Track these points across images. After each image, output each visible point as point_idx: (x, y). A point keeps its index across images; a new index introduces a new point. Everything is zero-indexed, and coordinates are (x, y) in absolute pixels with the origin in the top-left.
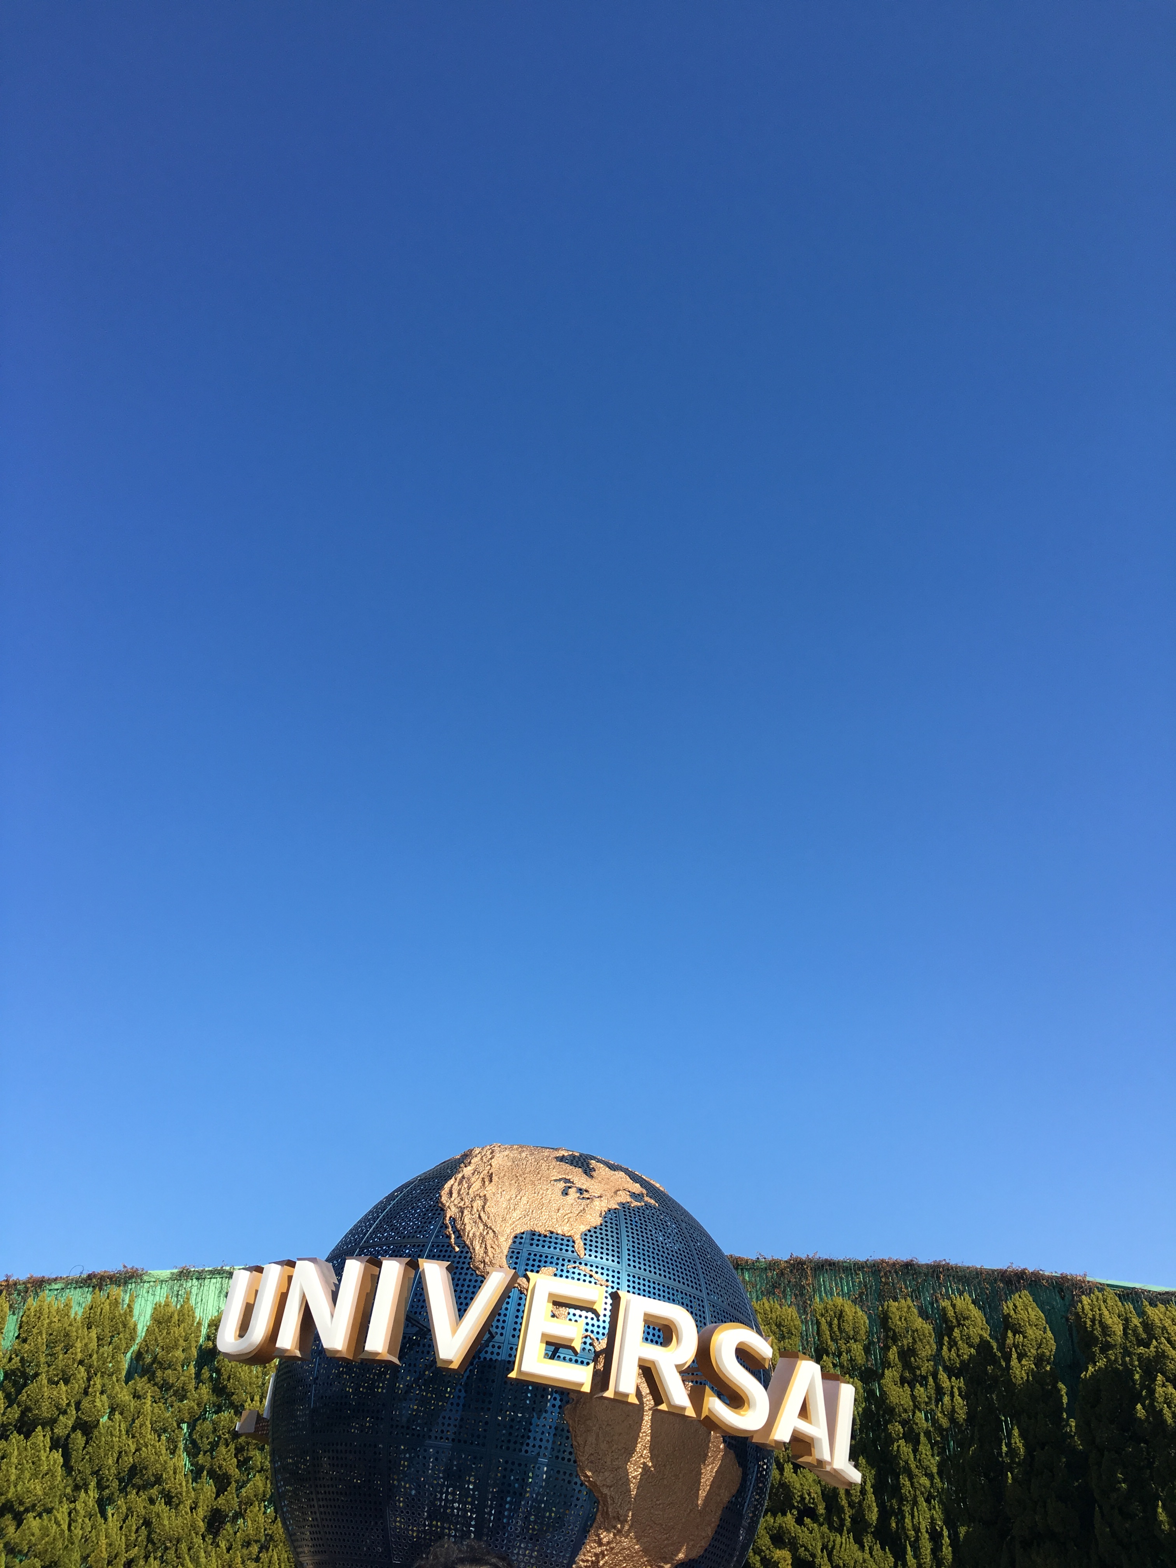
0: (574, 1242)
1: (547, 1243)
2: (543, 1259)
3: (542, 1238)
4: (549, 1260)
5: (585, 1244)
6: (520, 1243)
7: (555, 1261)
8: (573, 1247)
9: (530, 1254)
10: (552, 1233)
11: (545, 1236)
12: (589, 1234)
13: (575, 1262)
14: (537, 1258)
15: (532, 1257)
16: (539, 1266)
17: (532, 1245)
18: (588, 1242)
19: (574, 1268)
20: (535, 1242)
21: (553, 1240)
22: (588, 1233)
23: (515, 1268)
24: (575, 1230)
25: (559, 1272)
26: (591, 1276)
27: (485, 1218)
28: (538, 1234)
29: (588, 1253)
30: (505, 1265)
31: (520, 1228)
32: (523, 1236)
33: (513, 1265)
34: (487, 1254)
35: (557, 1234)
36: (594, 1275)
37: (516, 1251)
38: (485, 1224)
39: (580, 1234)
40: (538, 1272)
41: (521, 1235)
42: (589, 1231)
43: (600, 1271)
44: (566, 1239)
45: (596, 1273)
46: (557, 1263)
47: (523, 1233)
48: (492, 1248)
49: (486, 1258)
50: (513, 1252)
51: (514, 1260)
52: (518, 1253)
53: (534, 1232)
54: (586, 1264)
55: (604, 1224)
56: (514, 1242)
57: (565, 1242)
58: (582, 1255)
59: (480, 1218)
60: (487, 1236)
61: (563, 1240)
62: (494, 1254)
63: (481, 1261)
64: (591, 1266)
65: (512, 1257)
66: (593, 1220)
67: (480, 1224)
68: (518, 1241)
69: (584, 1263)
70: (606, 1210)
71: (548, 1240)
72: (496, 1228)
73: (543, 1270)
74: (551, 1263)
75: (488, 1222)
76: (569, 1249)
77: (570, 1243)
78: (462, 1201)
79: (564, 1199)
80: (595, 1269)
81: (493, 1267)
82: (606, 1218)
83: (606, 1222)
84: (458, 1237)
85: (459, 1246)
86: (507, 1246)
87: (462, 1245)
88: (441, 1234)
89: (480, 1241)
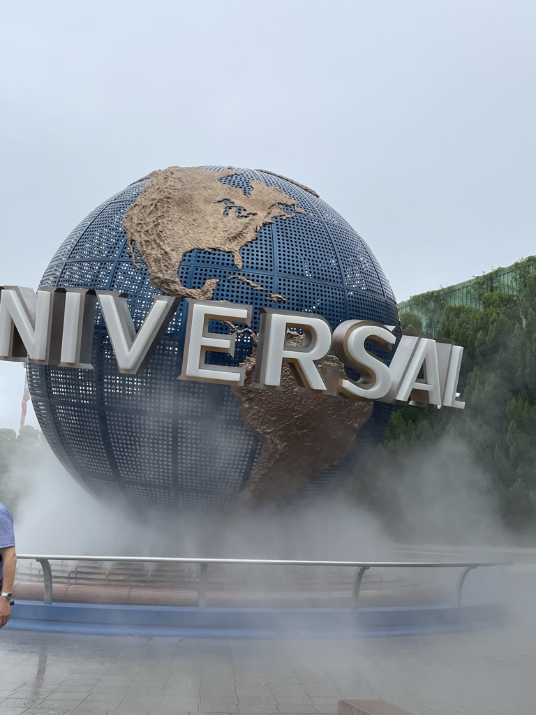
0: (233, 256)
1: (211, 259)
3: (207, 255)
4: (213, 273)
5: (243, 258)
6: (189, 260)
7: (218, 274)
8: (233, 261)
9: (197, 269)
10: (215, 250)
11: (210, 253)
12: (246, 248)
13: (235, 273)
14: (203, 272)
15: (199, 271)
16: (205, 279)
17: (198, 261)
18: (246, 256)
19: (234, 278)
20: (201, 259)
21: (216, 256)
23: (185, 282)
24: (235, 246)
25: (221, 283)
26: (248, 284)
27: (158, 241)
28: (202, 252)
29: (245, 264)
30: (177, 280)
31: (188, 247)
32: (191, 254)
33: (183, 279)
34: (161, 271)
35: (220, 251)
36: (251, 282)
37: (185, 267)
38: (159, 246)
39: (238, 249)
40: (204, 284)
41: (189, 254)
42: (247, 246)
43: (255, 278)
44: (226, 255)
45: (253, 280)
46: (220, 276)
47: (191, 252)
48: (165, 266)
49: (161, 275)
50: (183, 268)
51: (184, 275)
52: (187, 269)
53: (200, 250)
54: (244, 275)
55: (259, 238)
56: (184, 260)
57: (226, 257)
58: (240, 267)
59: (155, 241)
60: (160, 256)
61: (224, 255)
62: (167, 271)
63: (157, 278)
64: (249, 275)
65: (182, 273)
66: (250, 236)
67: (155, 246)
68: (187, 258)
69: (242, 273)
70: (261, 225)
71: (211, 256)
72: (168, 249)
73: (208, 282)
74: (215, 276)
75: (161, 244)
76: (230, 262)
77: (231, 258)
78: (140, 226)
79: (225, 219)
80: (251, 277)
81: (166, 282)
82: (261, 232)
83: (261, 236)
84: (138, 257)
85: (139, 265)
86: (177, 264)
87: (141, 264)
88: (124, 255)
89: (155, 261)
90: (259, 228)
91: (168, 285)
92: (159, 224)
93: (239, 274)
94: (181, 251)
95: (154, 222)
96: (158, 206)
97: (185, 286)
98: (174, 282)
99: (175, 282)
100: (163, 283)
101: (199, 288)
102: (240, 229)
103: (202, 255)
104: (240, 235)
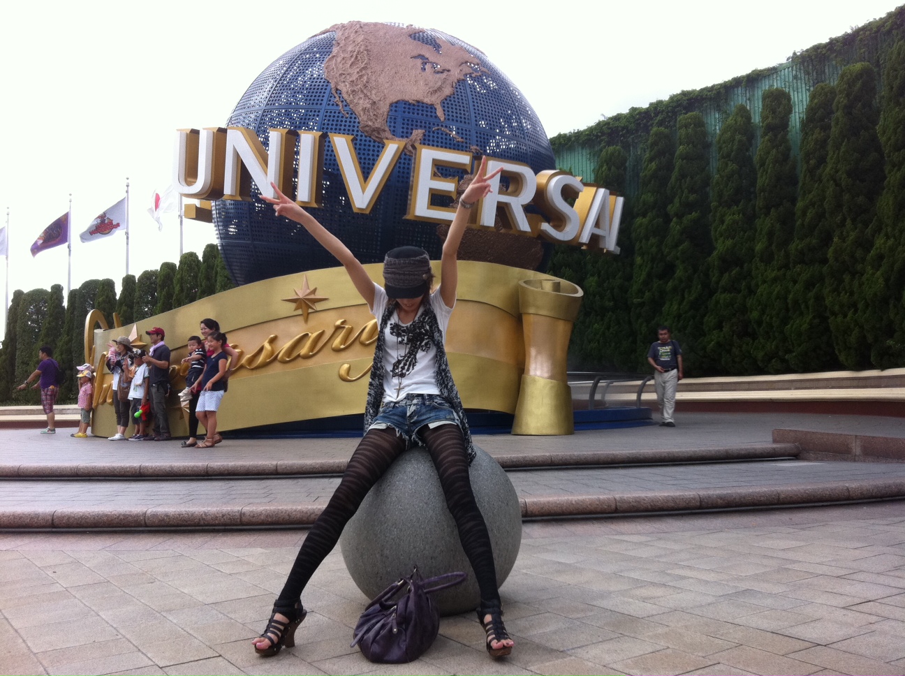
0: (436, 109)
1: (416, 110)
2: (414, 123)
3: (411, 107)
4: (419, 124)
5: (444, 110)
6: (396, 111)
7: (423, 124)
8: (435, 113)
9: (404, 120)
10: (418, 102)
11: (414, 105)
13: (438, 125)
14: (410, 122)
15: (406, 121)
16: (412, 129)
17: (404, 112)
18: (446, 109)
19: (438, 129)
20: (407, 110)
21: (420, 108)
22: (445, 101)
23: (394, 131)
24: (435, 100)
25: (427, 133)
26: (450, 135)
27: (365, 91)
28: (408, 103)
29: (447, 117)
30: (387, 129)
31: (394, 99)
32: (397, 105)
33: (392, 128)
34: (371, 120)
35: (423, 103)
36: (453, 134)
37: (393, 117)
38: (366, 96)
39: (439, 102)
40: (411, 133)
41: (395, 105)
44: (429, 107)
46: (425, 127)
47: (396, 103)
48: (374, 115)
49: (370, 123)
50: (391, 118)
51: (392, 124)
52: (395, 119)
53: (406, 102)
54: (445, 127)
55: (456, 93)
56: (391, 110)
57: (429, 109)
58: (442, 119)
59: (362, 91)
60: (369, 106)
61: (427, 108)
62: (376, 120)
63: (367, 126)
64: (450, 127)
65: (390, 122)
66: (447, 91)
67: (362, 96)
68: (394, 109)
69: (444, 125)
70: (456, 81)
71: (416, 108)
72: (374, 98)
73: (415, 132)
74: (421, 126)
75: (369, 94)
76: (433, 114)
77: (433, 110)
78: (343, 76)
79: (423, 74)
81: (378, 130)
82: (457, 88)
83: (457, 91)
84: (346, 106)
85: (348, 113)
86: (385, 113)
87: (350, 113)
88: (331, 103)
89: (364, 110)
90: (454, 85)
91: (379, 133)
92: (364, 75)
93: (442, 126)
94: (388, 102)
95: (358, 72)
96: (359, 58)
97: (391, 134)
98: (384, 131)
100: (375, 131)
101: (407, 137)
102: (439, 84)
103: (407, 106)
104: (440, 89)
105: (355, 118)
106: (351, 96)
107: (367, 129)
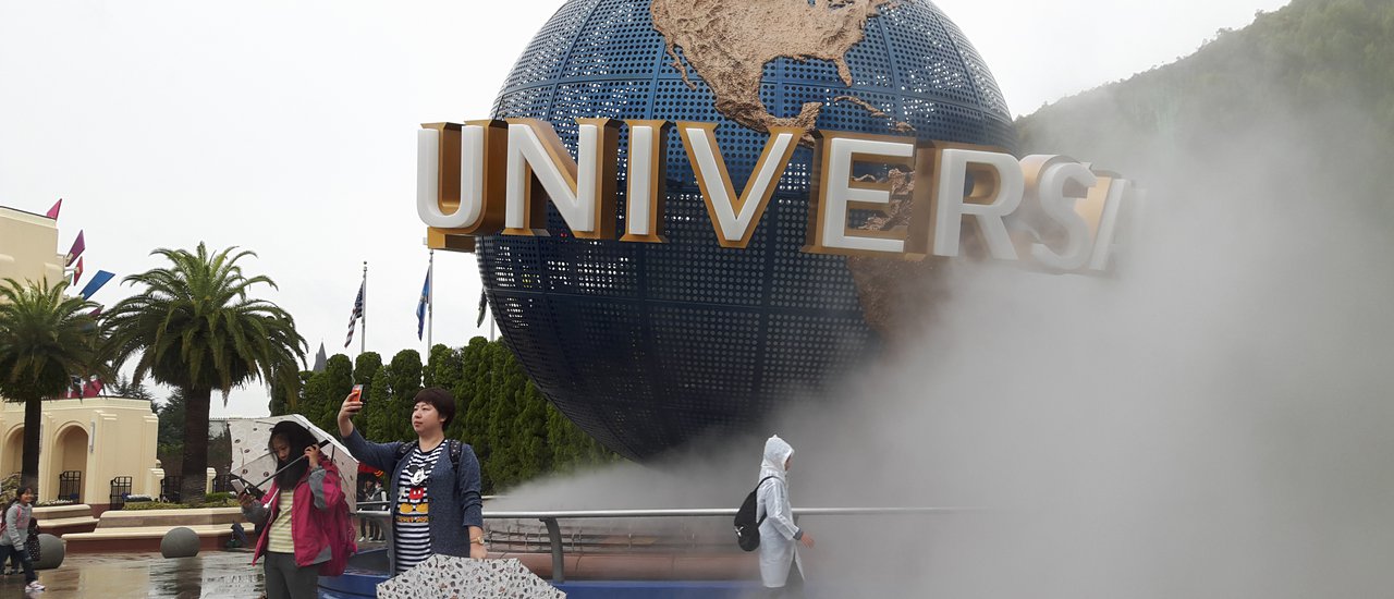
0: (837, 67)
1: (805, 71)
2: (804, 92)
3: (798, 66)
4: (811, 93)
5: (850, 68)
6: (773, 75)
7: (819, 93)
8: (837, 73)
9: (787, 88)
10: (808, 57)
11: (802, 63)
12: (852, 54)
13: (842, 93)
14: (797, 91)
15: (790, 90)
16: (801, 103)
17: (787, 75)
18: (853, 65)
19: (843, 99)
20: (790, 71)
21: (812, 67)
22: (850, 52)
23: (771, 108)
24: (834, 51)
25: (826, 107)
26: (863, 107)
27: (722, 46)
28: (791, 61)
29: (856, 78)
30: (761, 105)
31: (769, 54)
32: (775, 64)
33: (769, 104)
34: (734, 92)
35: (816, 59)
36: (867, 105)
37: (769, 85)
38: (724, 53)
39: (841, 55)
40: (800, 109)
41: (772, 64)
42: (853, 51)
43: (872, 99)
44: (826, 64)
45: (869, 102)
46: (822, 97)
47: (773, 61)
48: (739, 84)
49: (734, 98)
50: (766, 87)
51: (768, 97)
52: (772, 87)
53: (787, 59)
54: (856, 94)
55: (866, 38)
56: (765, 74)
57: (826, 68)
58: (848, 82)
59: (717, 46)
60: (730, 69)
61: (823, 65)
62: (743, 91)
63: (729, 102)
64: (862, 95)
65: (765, 94)
66: (854, 36)
67: (717, 54)
68: (769, 71)
69: (852, 92)
70: (865, 18)
71: (805, 67)
72: (740, 58)
73: (806, 106)
74: (815, 97)
75: (728, 50)
76: (834, 76)
77: (833, 69)
78: (684, 24)
79: (813, 10)
80: (865, 98)
81: (747, 108)
82: (867, 30)
83: (868, 35)
84: (691, 72)
85: (695, 84)
86: (757, 80)
87: (698, 82)
88: (667, 68)
89: (722, 76)
90: (863, 24)
91: (748, 113)
92: (718, 19)
93: (849, 94)
94: (760, 62)
95: (708, 16)
97: (771, 114)
98: (755, 108)
99: (758, 109)
100: (740, 109)
101: (793, 116)
102: (839, 25)
103: (790, 66)
104: (840, 34)
105: (708, 91)
106: (700, 54)
107: (729, 107)
